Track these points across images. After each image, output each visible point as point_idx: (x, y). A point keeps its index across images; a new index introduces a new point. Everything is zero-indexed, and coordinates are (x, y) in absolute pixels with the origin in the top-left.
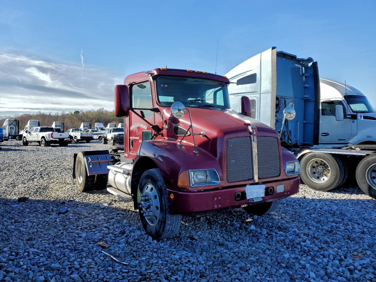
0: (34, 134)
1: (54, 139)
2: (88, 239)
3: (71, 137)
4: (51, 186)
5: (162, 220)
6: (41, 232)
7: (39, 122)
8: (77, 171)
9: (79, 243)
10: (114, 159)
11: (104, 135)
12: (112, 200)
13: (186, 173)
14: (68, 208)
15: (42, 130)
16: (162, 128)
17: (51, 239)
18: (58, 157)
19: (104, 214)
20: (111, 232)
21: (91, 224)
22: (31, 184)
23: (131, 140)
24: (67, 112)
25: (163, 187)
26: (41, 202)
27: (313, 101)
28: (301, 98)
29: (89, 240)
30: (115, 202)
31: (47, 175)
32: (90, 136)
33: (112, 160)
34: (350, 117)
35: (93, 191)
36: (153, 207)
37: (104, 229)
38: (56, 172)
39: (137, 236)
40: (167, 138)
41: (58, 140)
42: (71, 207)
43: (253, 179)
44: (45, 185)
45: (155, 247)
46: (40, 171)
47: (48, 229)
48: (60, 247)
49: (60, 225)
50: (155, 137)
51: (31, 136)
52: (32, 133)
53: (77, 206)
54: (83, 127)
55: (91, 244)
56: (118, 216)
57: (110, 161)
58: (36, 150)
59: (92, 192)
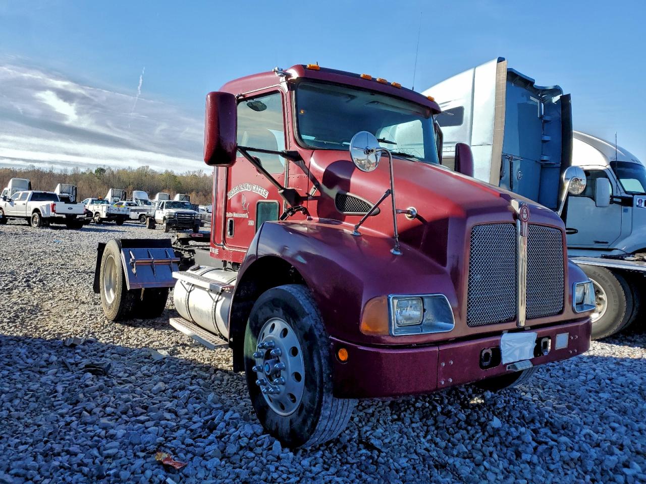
0: (19, 203)
1: (57, 215)
2: (130, 443)
3: (89, 213)
4: (47, 305)
5: (310, 407)
6: (19, 419)
7: (30, 182)
8: (103, 278)
9: (108, 456)
10: (181, 259)
11: (150, 213)
12: (177, 343)
13: (381, 301)
14: (83, 357)
15: (35, 197)
16: (306, 195)
17: (41, 440)
18: (63, 247)
19: (162, 375)
20: (182, 423)
21: (136, 401)
22: (5, 300)
23: (229, 221)
24: (82, 170)
25: (315, 330)
26: (24, 343)
27: (558, 167)
28: (536, 161)
29: (134, 445)
30: (183, 348)
31: (40, 282)
32: (124, 213)
33: (178, 260)
34: (620, 200)
35: (135, 321)
36: (288, 373)
37: (168, 415)
38: (59, 276)
39: (246, 440)
40: (318, 218)
41: (64, 216)
42: (90, 356)
43: (515, 318)
44: (35, 304)
45: (291, 470)
46: (27, 275)
47: (35, 412)
48: (61, 467)
49: (63, 402)
50: (290, 213)
51: (13, 206)
52: (15, 202)
53: (102, 354)
54: (111, 196)
55: (139, 457)
56: (194, 381)
57: (173, 262)
58: (21, 232)
59: (132, 322)
